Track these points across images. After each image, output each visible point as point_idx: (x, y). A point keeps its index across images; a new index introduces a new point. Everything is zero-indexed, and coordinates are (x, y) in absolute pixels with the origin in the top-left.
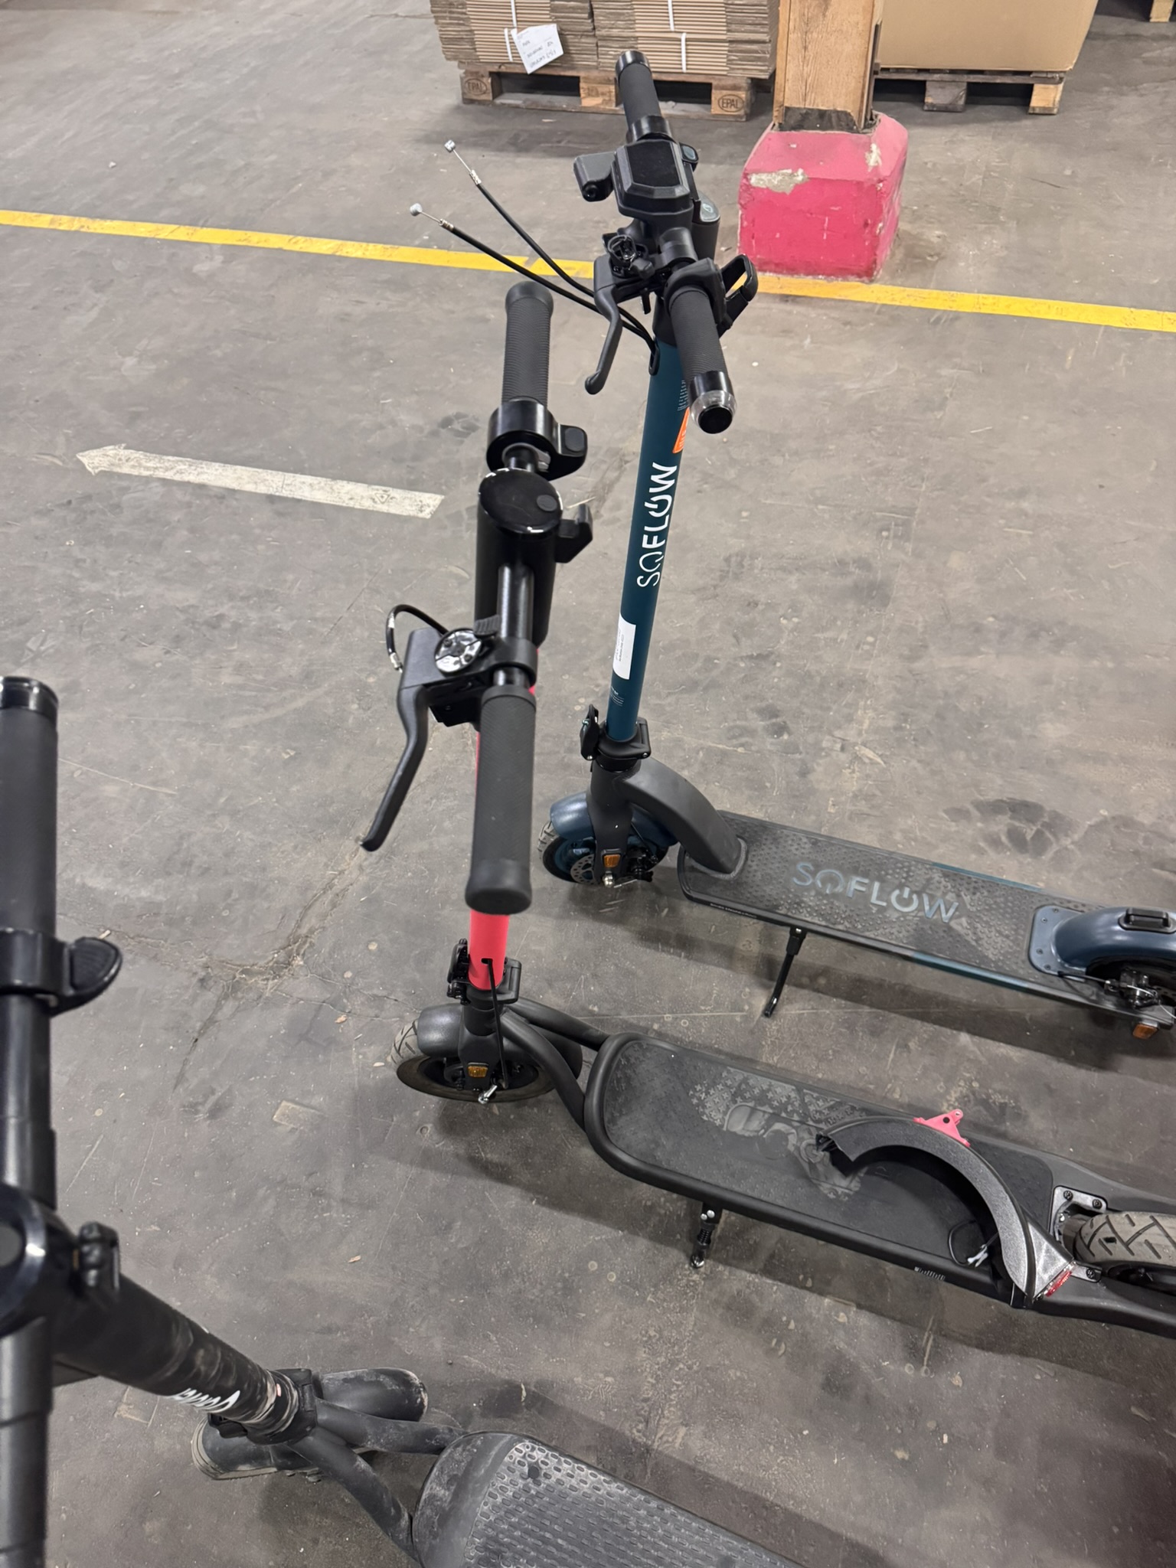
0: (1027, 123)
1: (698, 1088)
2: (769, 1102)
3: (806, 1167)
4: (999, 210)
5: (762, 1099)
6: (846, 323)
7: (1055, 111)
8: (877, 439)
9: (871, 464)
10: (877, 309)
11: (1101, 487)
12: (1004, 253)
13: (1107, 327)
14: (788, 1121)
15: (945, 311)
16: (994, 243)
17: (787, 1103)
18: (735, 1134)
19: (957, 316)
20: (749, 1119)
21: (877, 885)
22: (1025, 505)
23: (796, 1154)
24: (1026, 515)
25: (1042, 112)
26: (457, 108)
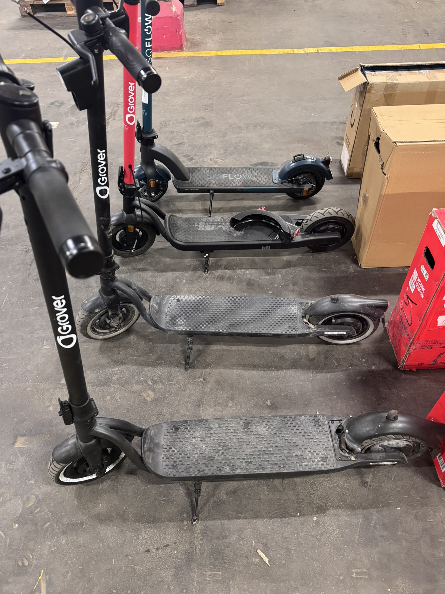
0: (217, 8)
1: (195, 224)
2: (215, 222)
3: (229, 233)
4: (216, 30)
5: (213, 222)
6: (178, 63)
7: (225, 4)
8: (197, 89)
9: (197, 95)
10: (186, 58)
11: (264, 91)
12: (220, 40)
13: (255, 55)
14: (221, 225)
15: (207, 56)
16: (217, 38)
17: (220, 221)
18: (208, 231)
19: (211, 57)
20: (211, 227)
21: (230, 175)
22: (244, 98)
23: (226, 230)
24: (245, 100)
25: (221, 4)
26: (20, 19)
